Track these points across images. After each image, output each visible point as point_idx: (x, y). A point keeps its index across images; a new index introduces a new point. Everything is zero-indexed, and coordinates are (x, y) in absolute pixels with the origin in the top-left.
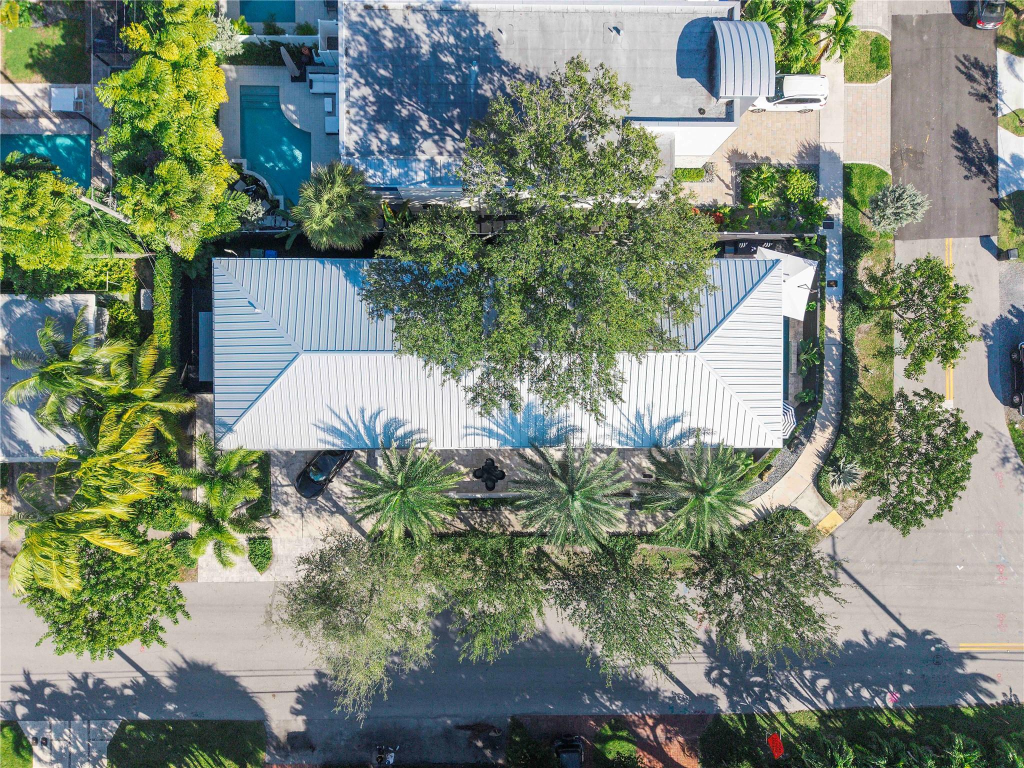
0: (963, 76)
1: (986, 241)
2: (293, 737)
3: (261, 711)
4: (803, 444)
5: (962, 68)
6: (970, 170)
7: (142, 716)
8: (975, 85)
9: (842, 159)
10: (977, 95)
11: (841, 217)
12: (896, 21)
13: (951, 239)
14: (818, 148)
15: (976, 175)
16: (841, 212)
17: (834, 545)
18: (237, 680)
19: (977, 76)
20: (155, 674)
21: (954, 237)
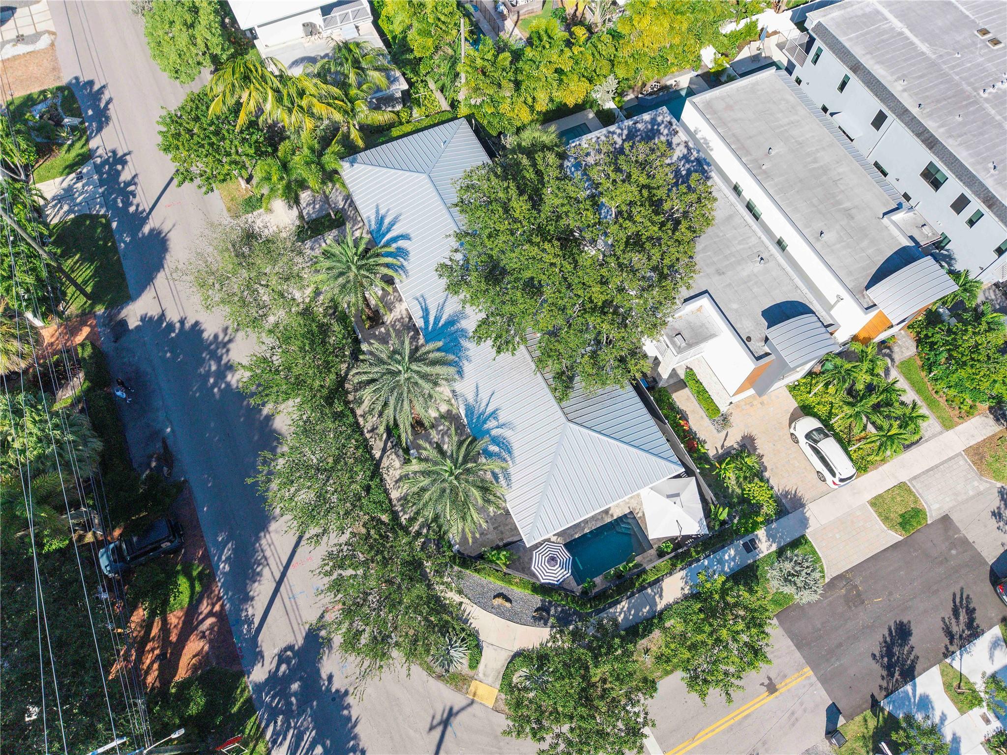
0: (952, 604)
1: (833, 712)
2: (123, 323)
3: (139, 294)
4: (546, 624)
5: (958, 600)
6: (882, 657)
7: (114, 225)
8: (953, 621)
9: (807, 531)
10: (948, 628)
11: (761, 555)
12: (946, 520)
13: (811, 673)
14: (803, 506)
15: (882, 666)
16: (766, 553)
17: (463, 709)
18: (162, 270)
19: (961, 618)
20: (151, 220)
21: (816, 674)
